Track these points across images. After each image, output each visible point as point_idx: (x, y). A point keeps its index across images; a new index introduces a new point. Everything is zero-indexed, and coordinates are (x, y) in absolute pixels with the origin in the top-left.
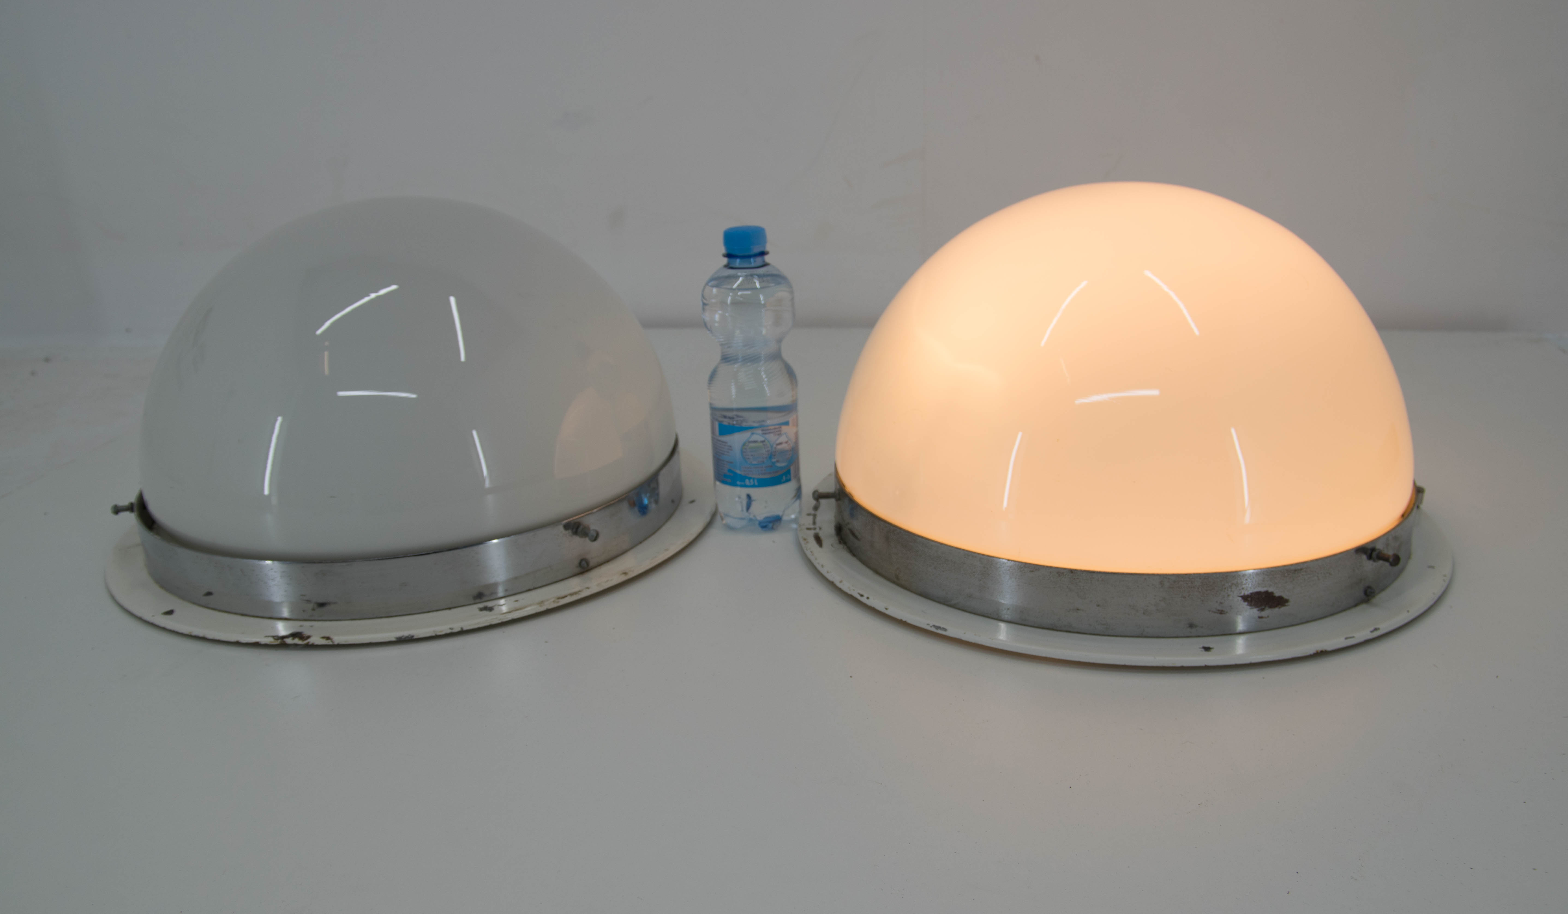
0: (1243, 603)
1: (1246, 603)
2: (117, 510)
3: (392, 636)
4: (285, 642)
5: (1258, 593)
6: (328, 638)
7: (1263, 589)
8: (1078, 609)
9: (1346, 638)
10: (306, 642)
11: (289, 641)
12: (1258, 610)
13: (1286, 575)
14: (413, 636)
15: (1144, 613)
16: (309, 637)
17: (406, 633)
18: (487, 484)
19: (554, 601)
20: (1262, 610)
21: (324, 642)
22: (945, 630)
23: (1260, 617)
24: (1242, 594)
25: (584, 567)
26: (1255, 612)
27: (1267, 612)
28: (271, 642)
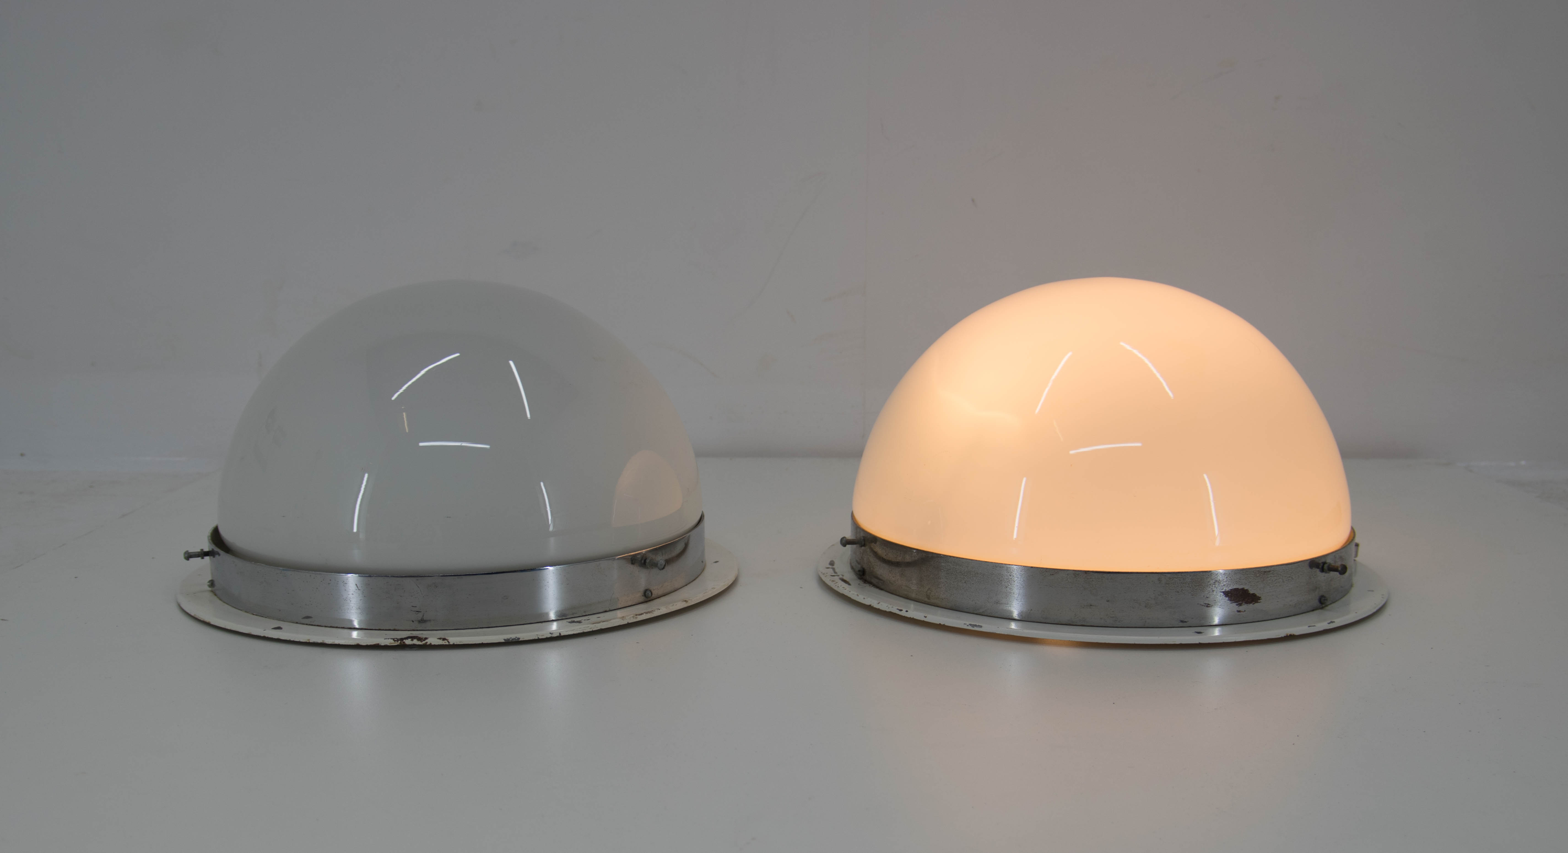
0: (1225, 598)
1: (1227, 598)
2: (189, 556)
3: (500, 638)
4: (404, 642)
5: (1236, 590)
6: (444, 639)
7: (1240, 587)
8: (1091, 605)
9: (1309, 627)
10: (424, 642)
11: (408, 642)
12: (1237, 605)
13: (1258, 575)
14: (519, 639)
15: (1146, 607)
16: (426, 639)
17: (513, 636)
18: (551, 528)
19: (633, 617)
20: (1240, 605)
21: (441, 642)
22: (981, 627)
23: (1239, 611)
24: (1223, 591)
25: (648, 597)
26: (1234, 606)
27: (1244, 607)
28: (391, 643)
